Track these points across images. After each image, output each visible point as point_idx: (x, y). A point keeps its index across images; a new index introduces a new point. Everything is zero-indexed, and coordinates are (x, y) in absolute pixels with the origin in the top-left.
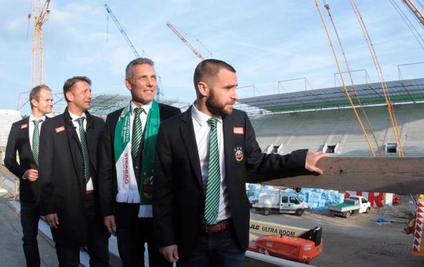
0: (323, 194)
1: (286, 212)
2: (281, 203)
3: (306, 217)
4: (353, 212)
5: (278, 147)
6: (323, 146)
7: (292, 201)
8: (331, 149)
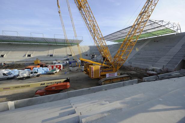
0: (43, 69)
1: (33, 77)
2: (30, 74)
3: (41, 76)
4: (56, 72)
5: (4, 55)
6: (26, 55)
7: (34, 73)
8: (29, 56)
